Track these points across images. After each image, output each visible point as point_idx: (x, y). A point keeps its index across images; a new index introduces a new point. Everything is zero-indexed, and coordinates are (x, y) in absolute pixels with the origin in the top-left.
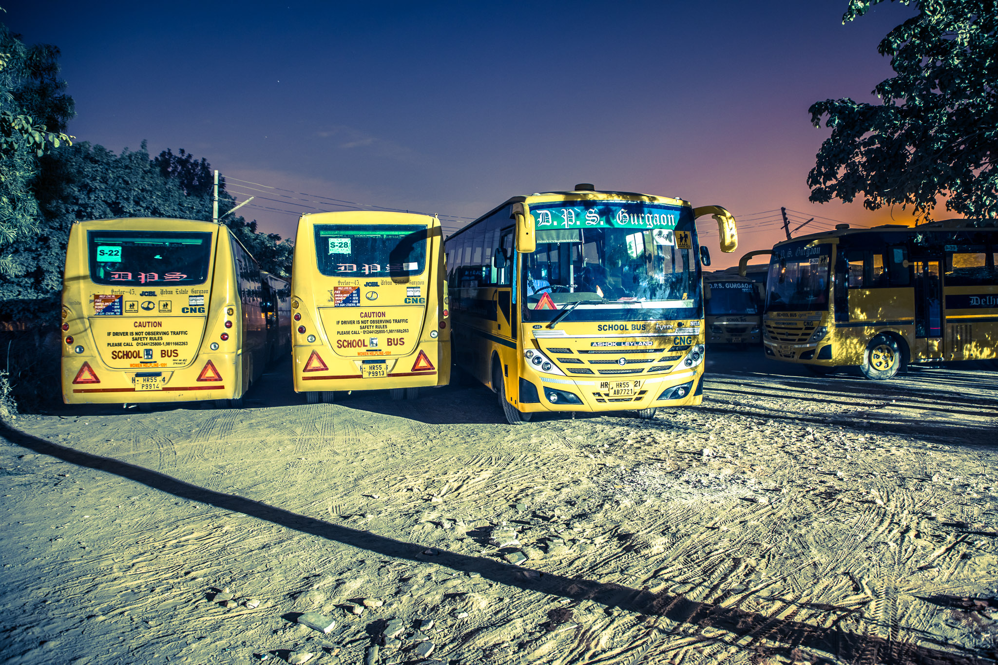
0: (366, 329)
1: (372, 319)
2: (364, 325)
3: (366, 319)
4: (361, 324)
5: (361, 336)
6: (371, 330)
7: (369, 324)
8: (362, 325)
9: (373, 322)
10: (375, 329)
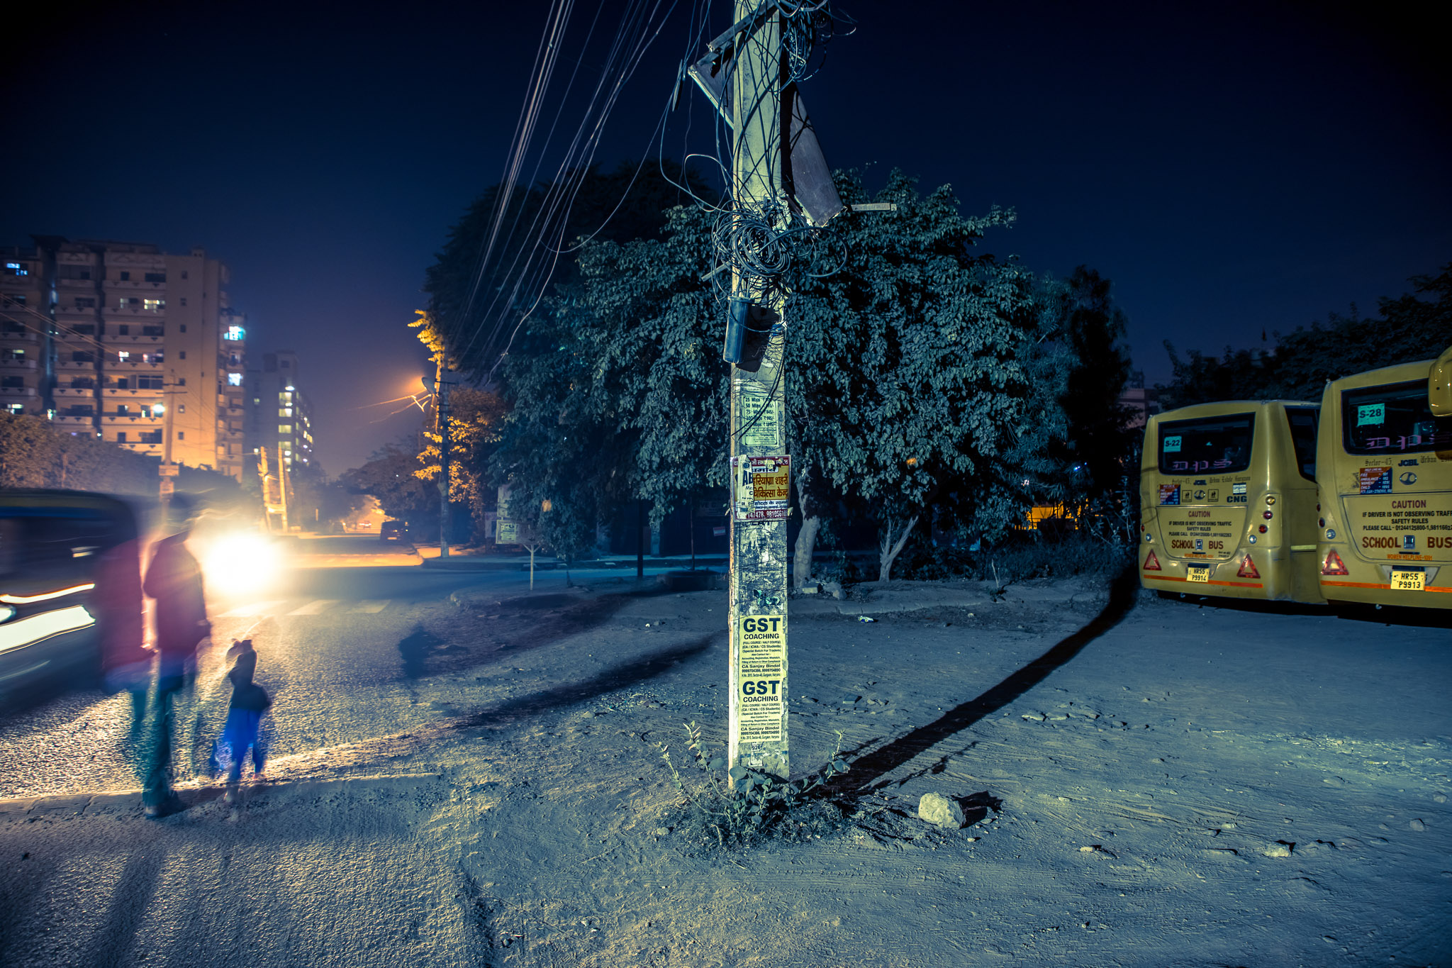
0: (1400, 524)
1: (1407, 509)
2: (1397, 518)
3: (1400, 510)
4: (1393, 517)
5: (1393, 533)
6: (1407, 524)
7: (1404, 517)
8: (1395, 518)
9: (1409, 514)
10: (1411, 524)
